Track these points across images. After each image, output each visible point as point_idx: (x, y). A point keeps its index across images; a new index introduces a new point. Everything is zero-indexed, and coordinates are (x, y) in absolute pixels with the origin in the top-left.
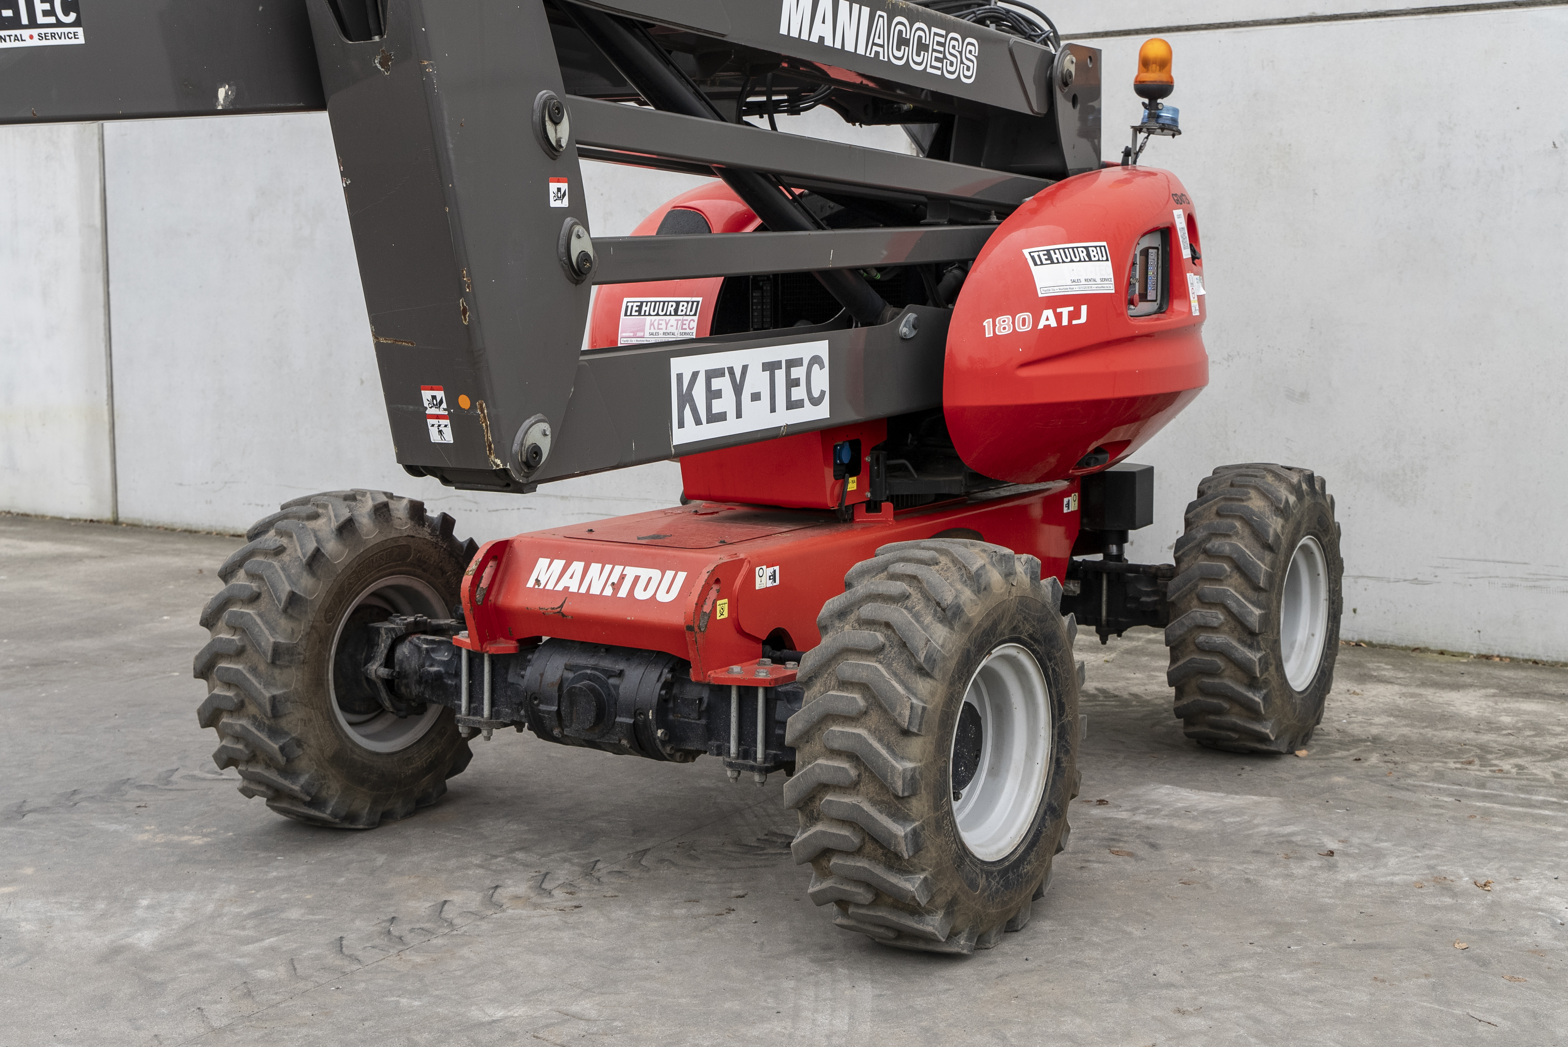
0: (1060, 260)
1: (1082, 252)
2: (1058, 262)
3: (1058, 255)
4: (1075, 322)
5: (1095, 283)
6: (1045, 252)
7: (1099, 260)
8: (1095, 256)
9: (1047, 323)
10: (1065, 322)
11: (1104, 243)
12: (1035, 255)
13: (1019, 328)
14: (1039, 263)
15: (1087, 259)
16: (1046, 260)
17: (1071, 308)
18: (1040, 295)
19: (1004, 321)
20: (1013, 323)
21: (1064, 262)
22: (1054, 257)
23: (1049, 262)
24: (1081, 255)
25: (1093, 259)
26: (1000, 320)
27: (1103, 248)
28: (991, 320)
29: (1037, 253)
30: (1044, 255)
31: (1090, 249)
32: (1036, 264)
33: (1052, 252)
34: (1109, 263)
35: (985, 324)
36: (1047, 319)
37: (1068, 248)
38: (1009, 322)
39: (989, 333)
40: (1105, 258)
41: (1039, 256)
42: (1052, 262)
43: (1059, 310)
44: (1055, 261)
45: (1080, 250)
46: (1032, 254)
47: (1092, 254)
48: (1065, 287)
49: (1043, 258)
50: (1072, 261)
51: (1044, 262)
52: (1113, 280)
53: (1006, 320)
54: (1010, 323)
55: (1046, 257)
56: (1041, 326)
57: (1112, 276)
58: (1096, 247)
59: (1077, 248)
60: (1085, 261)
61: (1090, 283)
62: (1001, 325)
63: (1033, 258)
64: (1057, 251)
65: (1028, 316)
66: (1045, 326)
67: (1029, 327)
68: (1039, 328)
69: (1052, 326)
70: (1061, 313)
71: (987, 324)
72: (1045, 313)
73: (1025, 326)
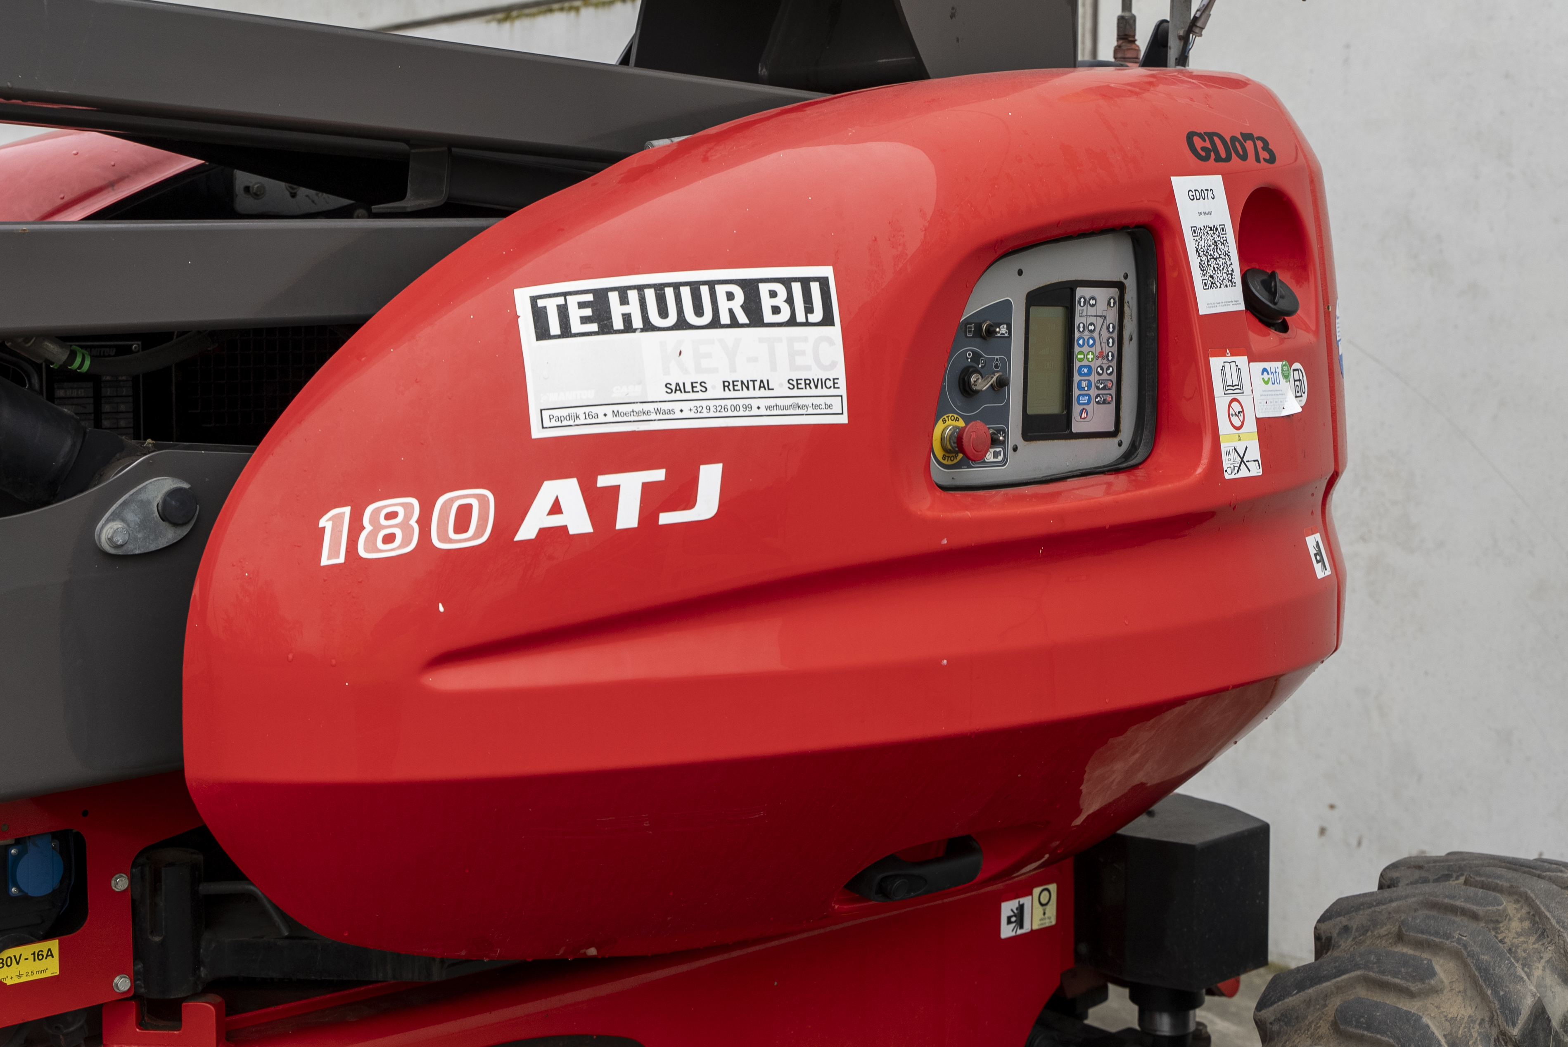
0: (637, 322)
1: (730, 296)
2: (628, 327)
3: (634, 308)
4: (666, 518)
5: (763, 393)
6: (589, 297)
7: (792, 322)
8: (776, 310)
9: (555, 521)
10: (627, 516)
11: (827, 271)
12: (551, 306)
13: (444, 538)
14: (555, 327)
15: (742, 318)
16: (584, 320)
17: (658, 475)
18: (537, 433)
19: (391, 516)
20: (424, 522)
21: (648, 327)
22: (617, 311)
23: (594, 327)
24: (724, 306)
25: (768, 317)
26: (377, 511)
27: (815, 287)
28: (347, 510)
29: (560, 300)
30: (582, 305)
31: (764, 289)
32: (542, 333)
33: (614, 297)
34: (835, 332)
35: (323, 523)
36: (556, 509)
37: (676, 286)
38: (408, 517)
39: (334, 553)
40: (817, 315)
41: (563, 311)
42: (606, 328)
43: (604, 481)
44: (618, 324)
45: (721, 290)
46: (541, 303)
47: (767, 303)
48: (638, 407)
49: (575, 314)
50: (682, 324)
51: (576, 326)
52: (842, 383)
53: (401, 511)
54: (413, 522)
55: (588, 312)
56: (527, 531)
57: (840, 372)
58: (786, 282)
59: (712, 285)
60: (734, 323)
62: (377, 527)
63: (540, 316)
64: (633, 295)
65: (482, 499)
66: (543, 532)
67: (482, 535)
68: (519, 537)
69: (572, 531)
70: (615, 490)
71: (330, 523)
72: (550, 490)
73: (466, 530)
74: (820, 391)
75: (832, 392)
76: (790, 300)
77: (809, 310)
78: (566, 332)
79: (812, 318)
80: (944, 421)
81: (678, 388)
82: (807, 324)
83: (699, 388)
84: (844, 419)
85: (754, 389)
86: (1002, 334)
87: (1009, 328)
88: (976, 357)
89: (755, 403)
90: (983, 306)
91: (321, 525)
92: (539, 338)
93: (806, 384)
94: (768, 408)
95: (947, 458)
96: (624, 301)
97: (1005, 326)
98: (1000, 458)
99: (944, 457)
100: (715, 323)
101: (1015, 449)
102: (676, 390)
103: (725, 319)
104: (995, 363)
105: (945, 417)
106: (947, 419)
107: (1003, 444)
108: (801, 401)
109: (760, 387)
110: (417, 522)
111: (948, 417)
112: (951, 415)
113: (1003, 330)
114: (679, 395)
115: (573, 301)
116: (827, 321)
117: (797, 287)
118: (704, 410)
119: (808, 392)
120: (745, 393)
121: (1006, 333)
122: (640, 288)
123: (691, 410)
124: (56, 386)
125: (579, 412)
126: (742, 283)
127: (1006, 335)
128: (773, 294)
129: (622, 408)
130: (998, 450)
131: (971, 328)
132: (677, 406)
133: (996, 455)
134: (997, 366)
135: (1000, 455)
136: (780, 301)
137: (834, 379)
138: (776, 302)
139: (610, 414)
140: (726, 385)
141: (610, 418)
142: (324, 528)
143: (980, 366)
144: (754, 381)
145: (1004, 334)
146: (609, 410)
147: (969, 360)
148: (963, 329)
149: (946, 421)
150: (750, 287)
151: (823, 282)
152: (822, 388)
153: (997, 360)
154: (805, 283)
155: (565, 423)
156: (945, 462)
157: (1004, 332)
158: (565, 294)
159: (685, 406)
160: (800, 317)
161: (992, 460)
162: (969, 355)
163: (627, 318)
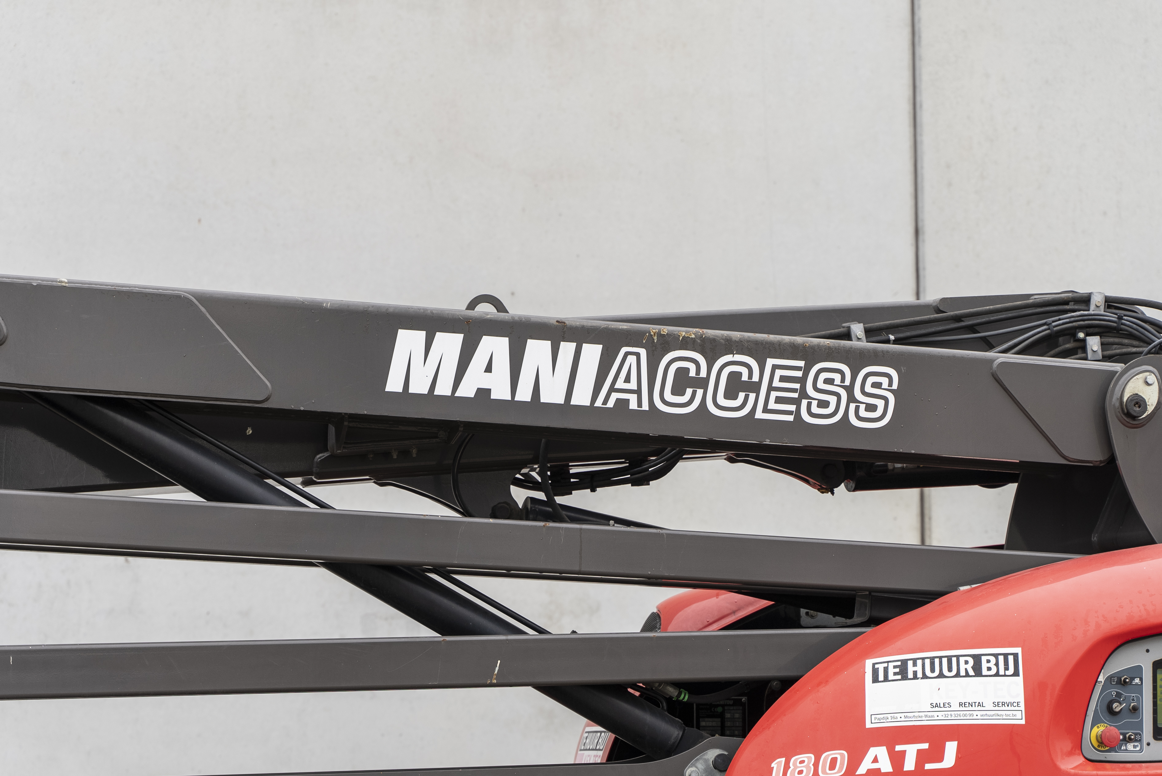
0: (920, 675)
1: (967, 662)
2: (915, 677)
3: (919, 669)
4: (928, 766)
5: (980, 708)
6: (899, 663)
7: (997, 674)
8: (989, 669)
9: (875, 766)
10: (910, 765)
11: (1018, 650)
12: (881, 668)
13: (824, 772)
14: (881, 677)
15: (971, 672)
16: (895, 674)
17: (925, 746)
18: (868, 725)
19: (802, 762)
20: (816, 765)
21: (925, 677)
22: (911, 669)
23: (899, 677)
24: (963, 667)
25: (985, 672)
26: (796, 760)
27: (1011, 659)
28: (783, 759)
29: (886, 665)
30: (895, 667)
31: (984, 659)
32: (875, 680)
33: (910, 663)
34: (1020, 680)
35: (773, 765)
36: (875, 760)
37: (941, 658)
38: (809, 763)
40: (1011, 671)
41: (886, 670)
42: (905, 677)
43: (898, 748)
44: (910, 675)
45: (962, 659)
46: (876, 666)
47: (984, 665)
48: (916, 714)
49: (891, 671)
50: (941, 675)
51: (891, 677)
52: (1022, 705)
53: (806, 760)
55: (897, 670)
56: (862, 769)
57: (1021, 699)
58: (996, 656)
59: (958, 657)
60: (967, 675)
61: (973, 708)
62: (796, 767)
63: (875, 672)
64: (919, 662)
65: (842, 755)
66: (869, 771)
67: (841, 771)
68: (858, 773)
69: (883, 771)
70: (904, 752)
71: (776, 765)
72: (873, 751)
73: (834, 769)
74: (1010, 708)
75: (1017, 708)
76: (997, 664)
77: (1007, 668)
78: (886, 679)
79: (1008, 673)
80: (1098, 727)
81: (936, 705)
82: (1005, 675)
83: (947, 705)
84: (1023, 722)
85: (975, 706)
86: (1136, 683)
87: (1141, 680)
88: (1119, 695)
89: (975, 713)
90: (1122, 668)
91: (772, 766)
92: (873, 682)
93: (1002, 704)
94: (982, 715)
95: (1101, 747)
96: (915, 665)
97: (1138, 679)
98: (1138, 749)
99: (1099, 746)
100: (958, 675)
101: (1148, 744)
102: (936, 706)
103: (963, 673)
104: (1132, 698)
105: (1099, 725)
106: (1100, 726)
107: (1140, 741)
108: (999, 713)
109: (978, 705)
110: (813, 765)
111: (1101, 725)
112: (1102, 724)
113: (1137, 681)
114: (937, 709)
115: (891, 665)
116: (1016, 674)
117: (1001, 659)
118: (949, 716)
119: (1003, 708)
120: (970, 708)
121: (1139, 682)
122: (923, 659)
123: (942, 716)
124: (701, 720)
125: (889, 716)
126: (973, 656)
127: (1139, 684)
128: (988, 661)
129: (908, 714)
130: (1136, 744)
131: (1114, 679)
132: (936, 714)
133: (1135, 747)
134: (1133, 700)
135: (1138, 747)
136: (992, 665)
137: (1018, 702)
138: (989, 665)
139: (903, 717)
140: (960, 704)
141: (903, 719)
142: (773, 767)
143: (1122, 699)
144: (975, 703)
145: (1137, 683)
146: (902, 715)
147: (1114, 696)
148: (1109, 680)
149: (1099, 727)
150: (977, 659)
151: (1016, 656)
152: (1011, 706)
153: (1133, 696)
154: (1006, 656)
155: (882, 721)
156: (1100, 749)
157: (1138, 682)
158: (888, 662)
159: (939, 714)
160: (1002, 672)
161: (1132, 749)
162: (1114, 693)
163: (915, 673)
